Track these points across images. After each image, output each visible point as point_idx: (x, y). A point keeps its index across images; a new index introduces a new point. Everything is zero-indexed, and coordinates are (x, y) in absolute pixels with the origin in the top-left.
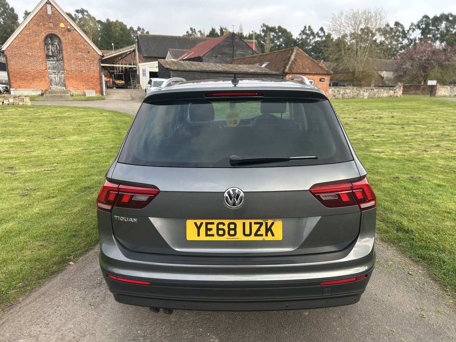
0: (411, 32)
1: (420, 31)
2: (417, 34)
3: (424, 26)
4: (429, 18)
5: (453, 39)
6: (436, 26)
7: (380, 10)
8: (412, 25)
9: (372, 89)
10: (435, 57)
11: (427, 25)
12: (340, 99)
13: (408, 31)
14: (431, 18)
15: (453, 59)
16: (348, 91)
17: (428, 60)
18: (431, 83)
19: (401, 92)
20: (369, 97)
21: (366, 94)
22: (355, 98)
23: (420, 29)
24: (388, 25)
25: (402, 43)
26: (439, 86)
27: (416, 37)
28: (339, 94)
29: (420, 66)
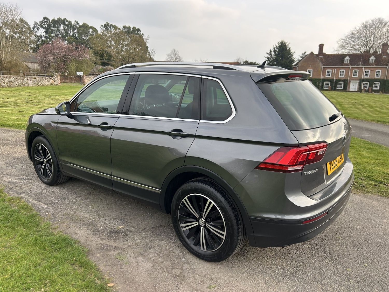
0: (36, 29)
1: (44, 30)
2: (41, 32)
3: (46, 26)
4: (49, 20)
5: (73, 40)
6: (57, 28)
7: (15, 6)
8: (36, 23)
9: (34, 78)
10: (70, 54)
11: (49, 25)
12: (6, 87)
13: (34, 29)
14: (51, 20)
15: (85, 56)
16: (13, 80)
17: (65, 55)
18: (79, 74)
19: (59, 81)
20: (34, 85)
21: (30, 83)
22: (21, 86)
23: (44, 28)
24: (13, 21)
25: (30, 39)
26: (85, 77)
27: (41, 34)
28: (4, 82)
29: (60, 60)
